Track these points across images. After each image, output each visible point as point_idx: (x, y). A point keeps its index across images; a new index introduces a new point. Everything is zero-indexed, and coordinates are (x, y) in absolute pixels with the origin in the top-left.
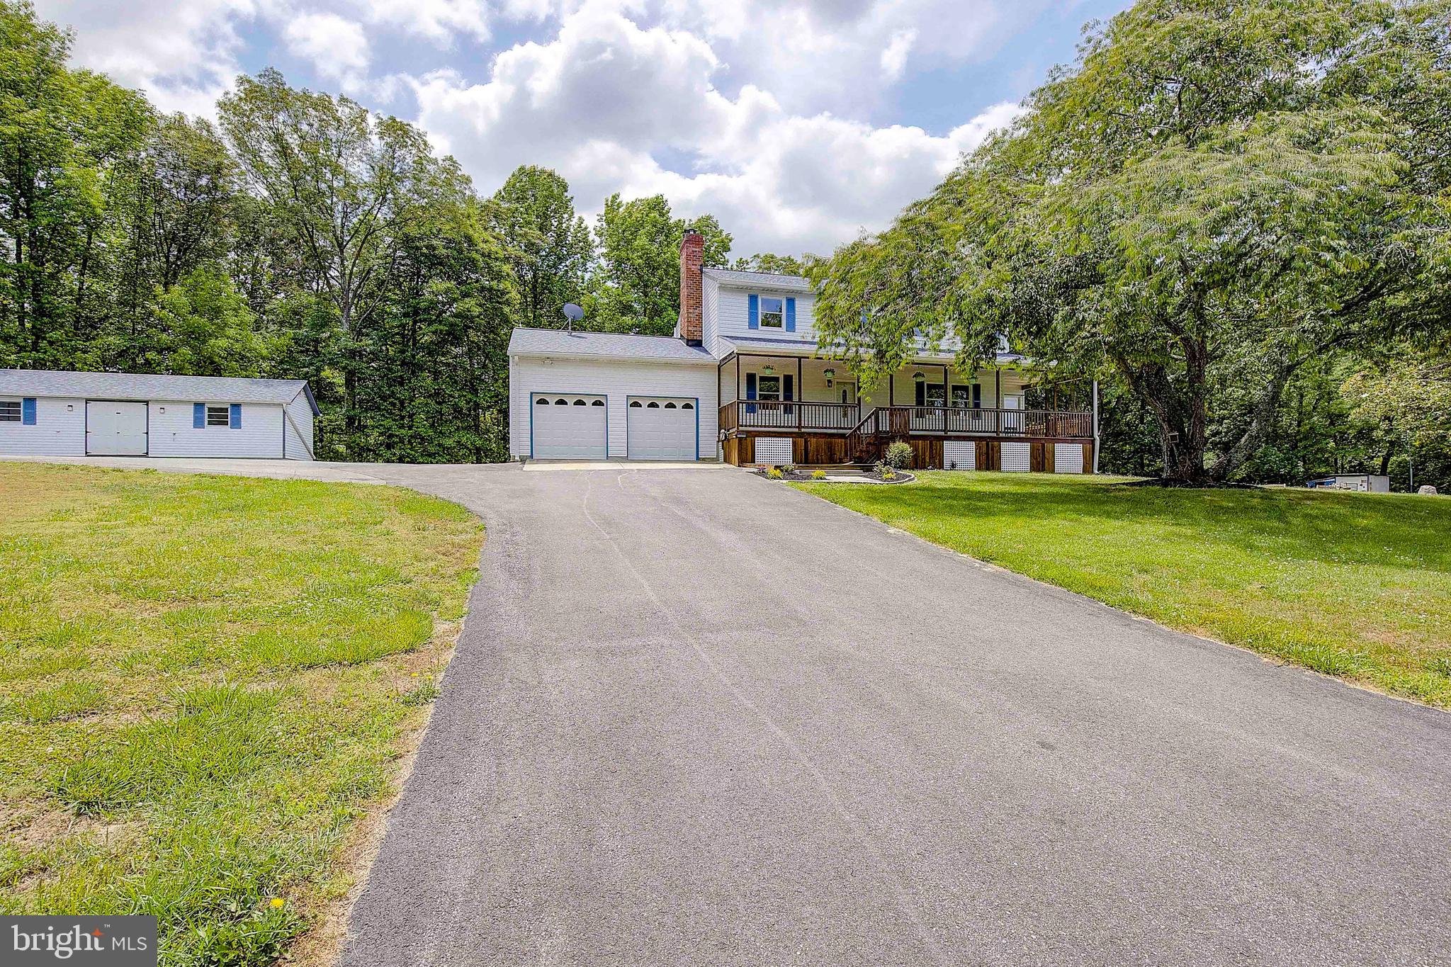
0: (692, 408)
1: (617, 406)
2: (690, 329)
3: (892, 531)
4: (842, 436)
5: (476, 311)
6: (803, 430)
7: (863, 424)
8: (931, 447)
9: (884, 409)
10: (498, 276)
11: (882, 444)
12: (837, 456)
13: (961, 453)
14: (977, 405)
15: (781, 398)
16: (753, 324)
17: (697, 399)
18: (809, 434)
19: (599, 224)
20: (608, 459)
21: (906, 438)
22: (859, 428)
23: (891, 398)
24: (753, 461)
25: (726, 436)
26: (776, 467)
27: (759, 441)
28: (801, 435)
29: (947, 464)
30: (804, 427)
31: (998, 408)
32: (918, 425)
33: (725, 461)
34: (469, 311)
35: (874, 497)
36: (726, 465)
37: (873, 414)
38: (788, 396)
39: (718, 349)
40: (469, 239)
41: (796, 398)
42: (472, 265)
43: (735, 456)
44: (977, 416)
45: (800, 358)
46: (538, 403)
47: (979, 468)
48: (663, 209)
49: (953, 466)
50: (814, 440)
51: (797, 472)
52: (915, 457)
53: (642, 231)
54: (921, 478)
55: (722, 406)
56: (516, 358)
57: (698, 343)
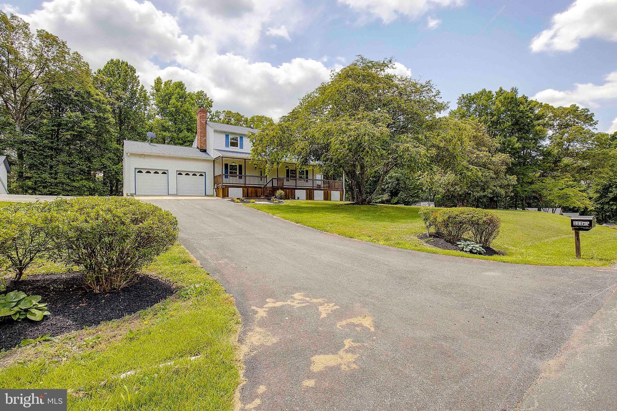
0: (203, 176)
1: (172, 175)
2: (201, 145)
3: (275, 217)
4: (260, 188)
5: (92, 125)
7: (268, 184)
8: (291, 192)
9: (275, 179)
10: (105, 111)
11: (274, 191)
12: (259, 195)
13: (301, 194)
14: (307, 178)
15: (238, 174)
16: (227, 145)
17: (205, 172)
18: (249, 187)
19: (152, 91)
20: (169, 195)
21: (282, 189)
22: (266, 185)
23: (278, 175)
24: (228, 196)
25: (217, 187)
26: (237, 199)
27: (230, 189)
28: (246, 187)
29: (296, 198)
30: (247, 184)
31: (313, 179)
32: (286, 184)
33: (217, 196)
34: (89, 126)
35: (270, 208)
36: (217, 198)
37: (271, 180)
38: (240, 173)
39: (213, 154)
40: (89, 93)
41: (243, 174)
42: (90, 105)
43: (221, 194)
44: (307, 181)
45: (245, 159)
46: (138, 172)
47: (307, 199)
48: (183, 87)
49: (298, 198)
50: (250, 189)
51: (245, 200)
52: (286, 195)
53: (173, 97)
54: (287, 202)
55: (215, 175)
56: (129, 154)
57: (204, 151)
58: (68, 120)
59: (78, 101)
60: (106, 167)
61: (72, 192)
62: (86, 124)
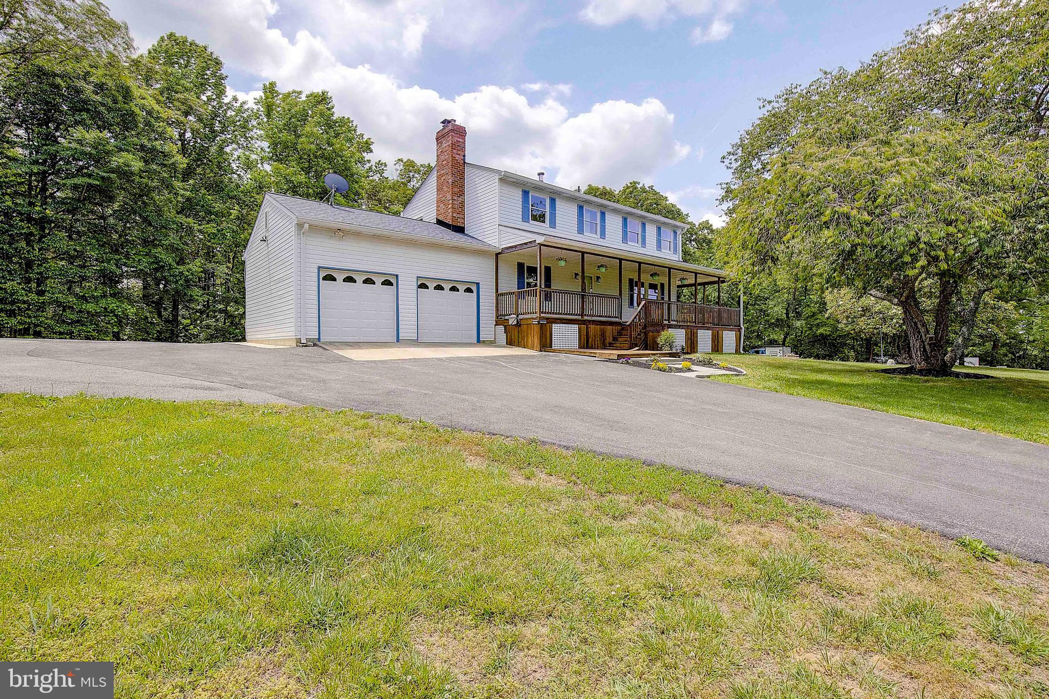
1: (407, 286)
2: (454, 215)
6: (586, 318)
12: (607, 341)
16: (525, 219)
17: (478, 284)
18: (589, 321)
20: (399, 342)
24: (551, 346)
25: (517, 321)
27: (556, 327)
28: (584, 322)
30: (586, 315)
33: (510, 344)
38: (548, 286)
39: (497, 238)
40: (126, 90)
43: (533, 340)
45: (584, 253)
46: (324, 279)
50: (592, 327)
56: (306, 226)
57: (460, 230)
58: (76, 149)
59: (103, 105)
60: (163, 267)
61: (82, 325)
62: (121, 161)
